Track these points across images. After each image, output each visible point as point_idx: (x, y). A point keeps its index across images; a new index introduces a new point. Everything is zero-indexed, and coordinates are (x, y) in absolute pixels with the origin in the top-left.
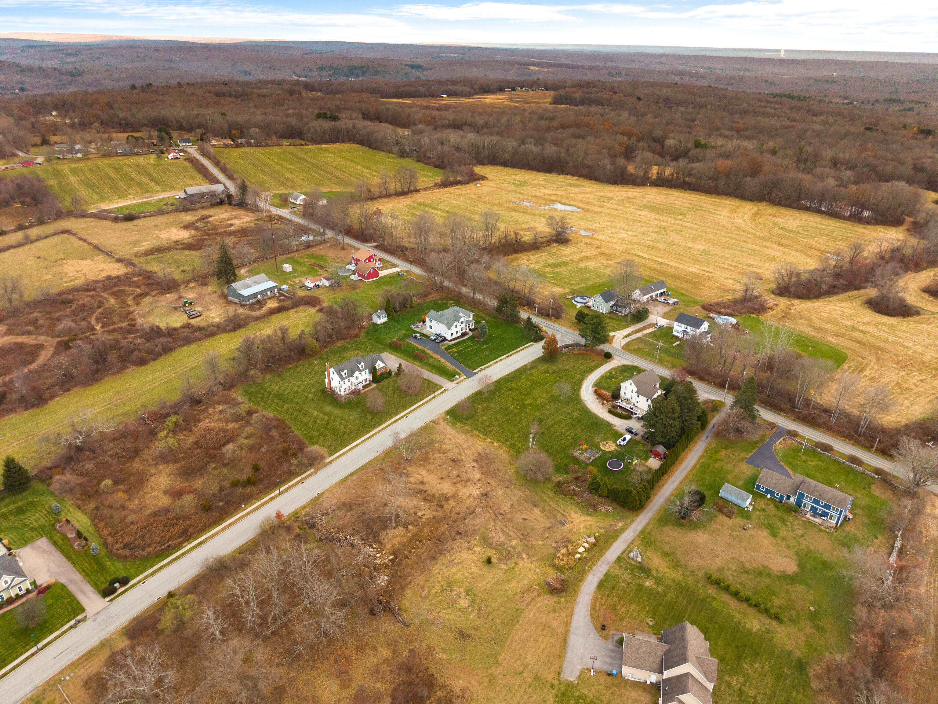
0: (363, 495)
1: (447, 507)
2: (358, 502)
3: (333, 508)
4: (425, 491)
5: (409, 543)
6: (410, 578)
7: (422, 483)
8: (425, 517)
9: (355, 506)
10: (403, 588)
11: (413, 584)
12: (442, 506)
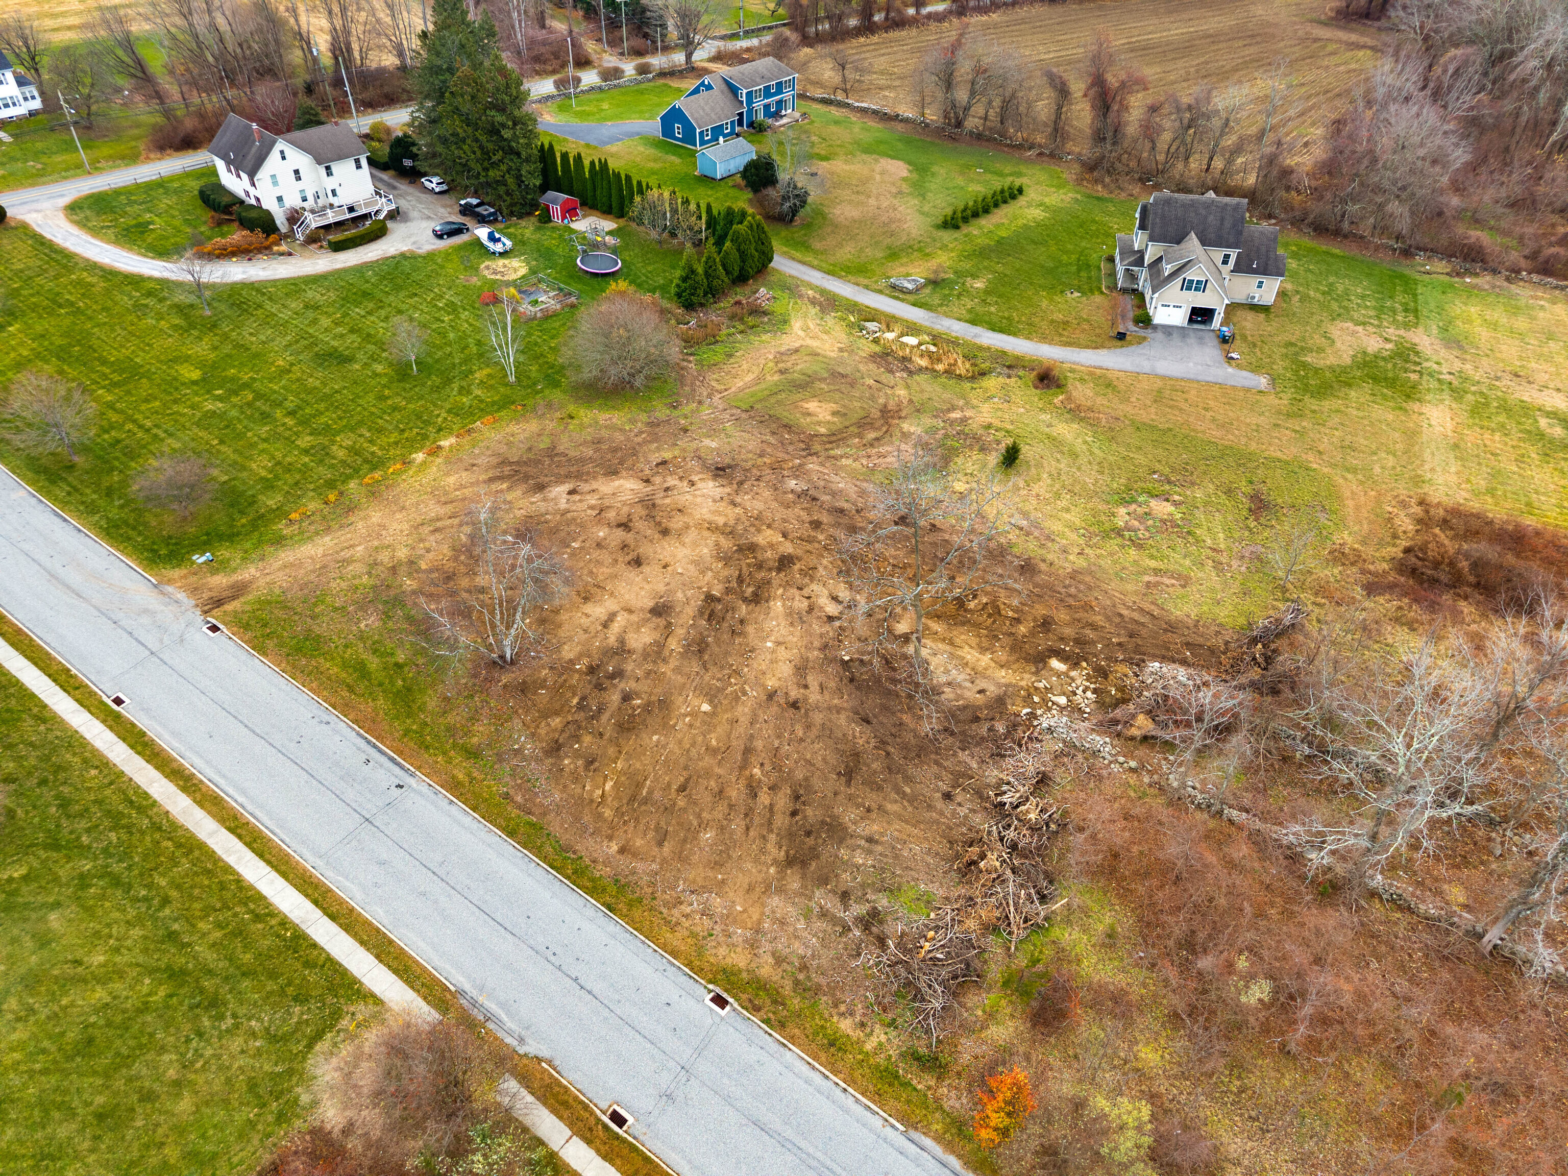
0: (737, 792)
1: (788, 548)
2: (783, 801)
3: (832, 904)
4: (710, 598)
5: (978, 626)
6: (1125, 612)
7: (661, 610)
8: (844, 594)
9: (812, 813)
10: (1172, 627)
11: (1147, 606)
12: (785, 562)
